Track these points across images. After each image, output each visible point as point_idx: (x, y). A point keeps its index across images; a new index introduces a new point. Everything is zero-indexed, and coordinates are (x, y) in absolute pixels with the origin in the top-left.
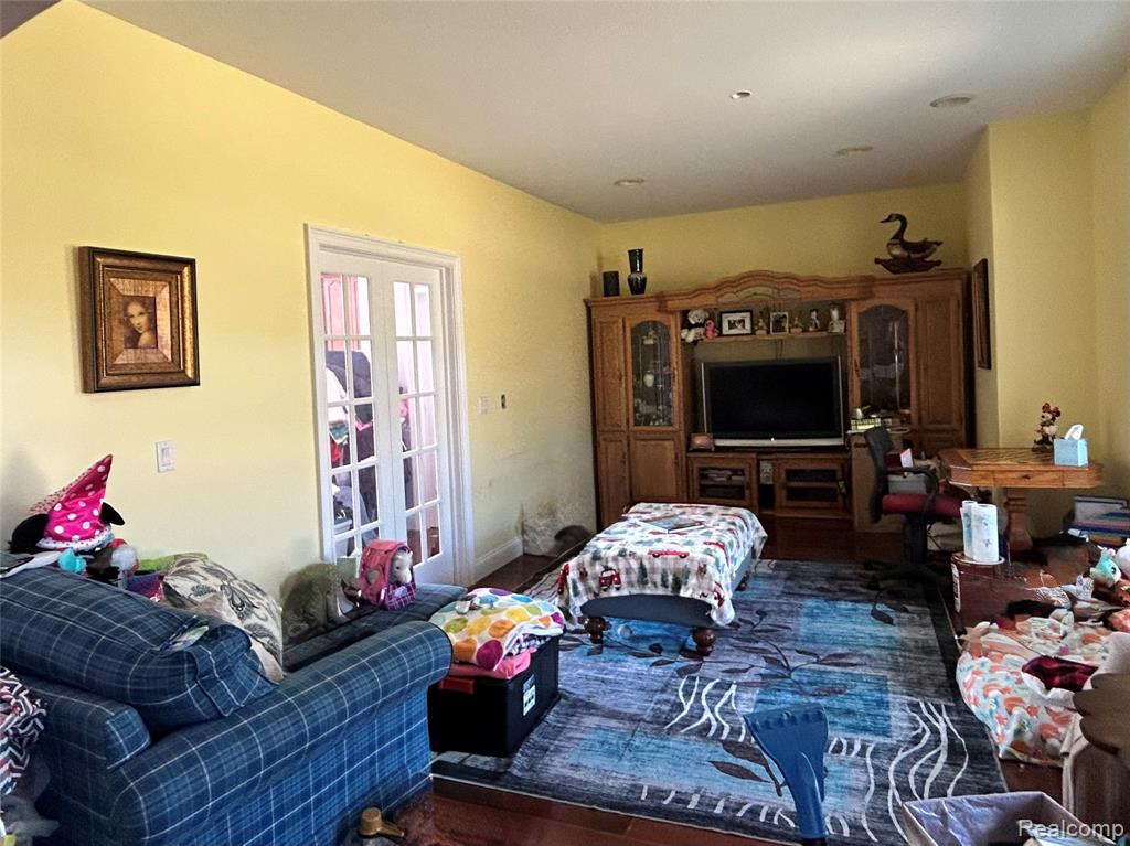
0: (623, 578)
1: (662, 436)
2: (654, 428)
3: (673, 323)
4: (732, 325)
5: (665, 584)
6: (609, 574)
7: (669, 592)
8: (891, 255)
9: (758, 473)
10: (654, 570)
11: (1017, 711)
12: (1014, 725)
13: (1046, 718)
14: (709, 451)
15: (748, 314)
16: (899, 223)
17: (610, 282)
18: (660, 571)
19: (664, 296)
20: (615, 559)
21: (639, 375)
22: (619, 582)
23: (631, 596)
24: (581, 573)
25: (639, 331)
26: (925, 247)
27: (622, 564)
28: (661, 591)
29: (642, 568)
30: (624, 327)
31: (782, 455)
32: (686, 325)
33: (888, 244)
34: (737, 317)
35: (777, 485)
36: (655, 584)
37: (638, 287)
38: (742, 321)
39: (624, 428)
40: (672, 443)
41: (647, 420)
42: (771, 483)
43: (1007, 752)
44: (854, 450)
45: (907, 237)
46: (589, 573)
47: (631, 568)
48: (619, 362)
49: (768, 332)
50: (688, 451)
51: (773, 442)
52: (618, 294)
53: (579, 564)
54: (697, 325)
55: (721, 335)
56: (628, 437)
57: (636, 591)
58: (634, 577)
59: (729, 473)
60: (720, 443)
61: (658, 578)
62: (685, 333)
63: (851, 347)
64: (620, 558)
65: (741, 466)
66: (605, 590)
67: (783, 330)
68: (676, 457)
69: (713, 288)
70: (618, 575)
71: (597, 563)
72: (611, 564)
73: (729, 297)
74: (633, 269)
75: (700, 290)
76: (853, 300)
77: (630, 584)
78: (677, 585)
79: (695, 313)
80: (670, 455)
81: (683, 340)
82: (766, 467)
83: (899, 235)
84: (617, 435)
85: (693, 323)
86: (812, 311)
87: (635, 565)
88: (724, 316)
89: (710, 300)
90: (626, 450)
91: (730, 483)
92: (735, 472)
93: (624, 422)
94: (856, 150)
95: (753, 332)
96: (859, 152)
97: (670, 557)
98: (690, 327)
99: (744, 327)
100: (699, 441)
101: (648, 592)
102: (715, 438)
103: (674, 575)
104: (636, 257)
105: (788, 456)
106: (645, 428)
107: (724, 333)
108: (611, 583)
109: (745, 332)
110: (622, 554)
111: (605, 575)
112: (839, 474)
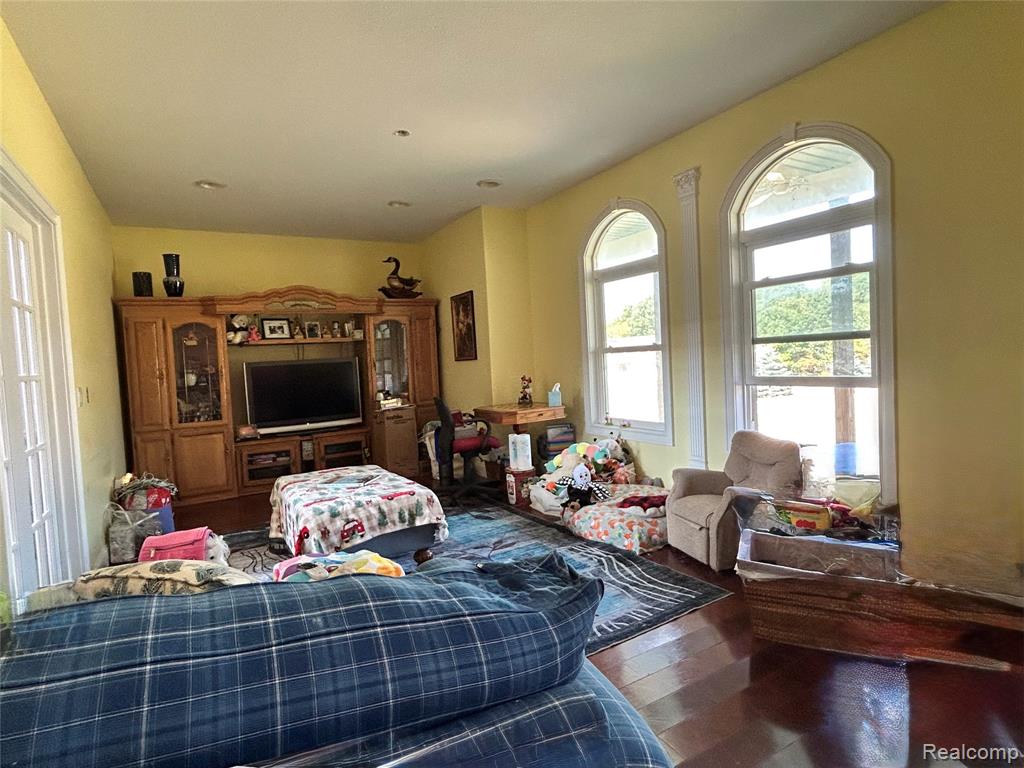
0: (366, 525)
1: (213, 430)
2: (199, 424)
3: (220, 326)
4: (272, 331)
5: (402, 520)
6: (351, 525)
7: (406, 526)
8: (390, 285)
9: (301, 450)
10: (391, 511)
11: (635, 528)
12: (636, 536)
13: (648, 526)
14: (255, 439)
15: (285, 322)
16: (394, 264)
17: (142, 282)
18: (398, 510)
19: (213, 300)
20: (354, 511)
21: (181, 375)
22: (363, 530)
23: (374, 539)
24: (322, 533)
25: (181, 331)
26: (411, 282)
27: (362, 513)
28: (399, 527)
29: (381, 511)
30: (164, 328)
31: (320, 435)
32: (231, 328)
33: (389, 278)
34: (277, 324)
35: (317, 460)
36: (394, 523)
37: (174, 290)
38: (281, 328)
39: (167, 426)
40: (221, 436)
41: (191, 417)
42: (312, 458)
43: (641, 550)
44: (386, 421)
45: (400, 273)
46: (331, 531)
47: (371, 515)
48: (158, 363)
49: (305, 338)
50: (236, 442)
51: (308, 426)
52: (152, 295)
53: (318, 525)
54: (241, 329)
55: (264, 337)
56: (172, 435)
57: (377, 533)
58: (375, 522)
59: (273, 456)
60: (263, 431)
61: (396, 517)
62: (231, 335)
63: (370, 349)
64: (360, 509)
65: (287, 448)
66: (347, 542)
67: (316, 336)
68: (226, 449)
69: (264, 297)
70: (360, 524)
71: (337, 519)
72: (351, 516)
73: (276, 306)
74: (169, 273)
75: (253, 297)
76: (371, 315)
77: (372, 529)
78: (412, 517)
79: (241, 318)
80: (220, 447)
81: (229, 341)
82: (307, 446)
83: (395, 272)
84: (157, 435)
85: (237, 326)
86: (334, 322)
87: (374, 511)
88: (265, 322)
89: (258, 307)
90: (169, 447)
91: (275, 464)
92: (279, 454)
93: (167, 420)
94: (401, 203)
95: (292, 337)
96: (402, 206)
97: (403, 497)
98: (236, 331)
99: (283, 332)
100: (245, 432)
101: (388, 530)
102: (259, 427)
103: (410, 510)
104: (172, 262)
105: (325, 435)
106: (190, 424)
107: (267, 336)
108: (354, 533)
109: (284, 336)
110: (359, 505)
111: (347, 527)
112: (364, 445)
